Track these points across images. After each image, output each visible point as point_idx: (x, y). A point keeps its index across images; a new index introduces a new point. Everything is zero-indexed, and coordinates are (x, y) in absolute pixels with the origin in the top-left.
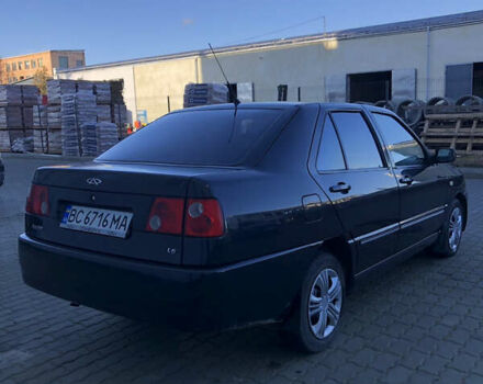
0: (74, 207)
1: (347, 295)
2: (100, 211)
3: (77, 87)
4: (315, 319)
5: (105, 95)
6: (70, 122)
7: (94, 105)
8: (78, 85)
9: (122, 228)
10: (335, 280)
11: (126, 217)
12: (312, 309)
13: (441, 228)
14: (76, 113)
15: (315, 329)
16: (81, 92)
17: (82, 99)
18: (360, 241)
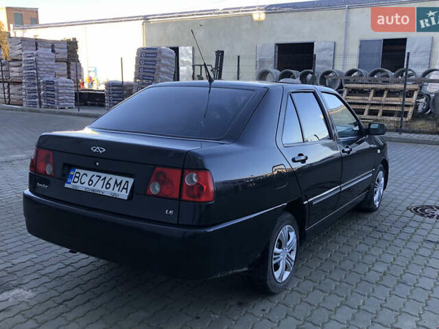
0: (77, 170)
1: (301, 245)
2: (103, 175)
3: (36, 45)
4: (277, 267)
5: (63, 53)
6: (31, 77)
7: (53, 63)
8: (37, 43)
9: (125, 191)
10: (292, 235)
11: (127, 182)
12: (275, 259)
13: (369, 188)
14: (37, 69)
15: (277, 274)
16: (40, 50)
17: (41, 56)
18: (312, 202)
